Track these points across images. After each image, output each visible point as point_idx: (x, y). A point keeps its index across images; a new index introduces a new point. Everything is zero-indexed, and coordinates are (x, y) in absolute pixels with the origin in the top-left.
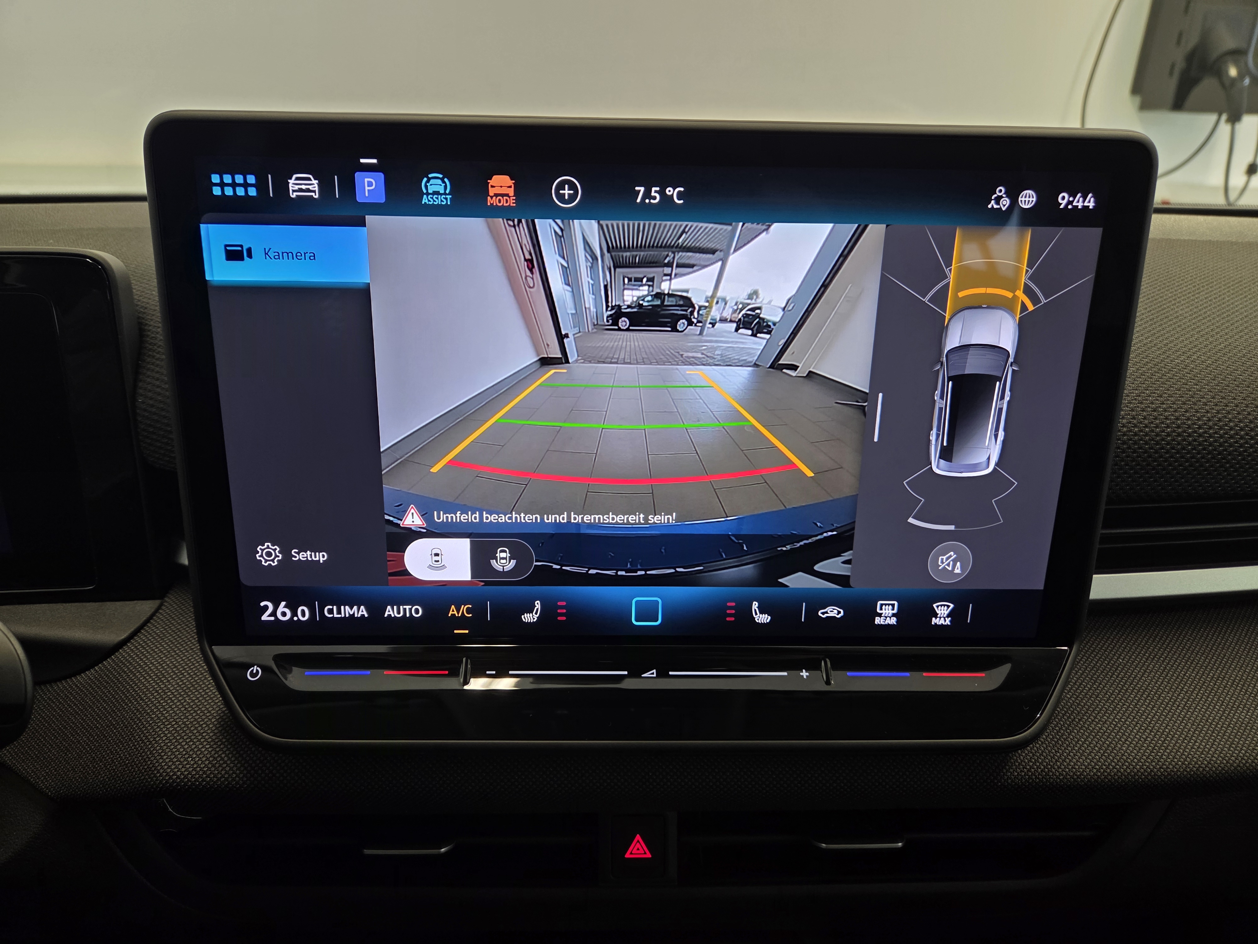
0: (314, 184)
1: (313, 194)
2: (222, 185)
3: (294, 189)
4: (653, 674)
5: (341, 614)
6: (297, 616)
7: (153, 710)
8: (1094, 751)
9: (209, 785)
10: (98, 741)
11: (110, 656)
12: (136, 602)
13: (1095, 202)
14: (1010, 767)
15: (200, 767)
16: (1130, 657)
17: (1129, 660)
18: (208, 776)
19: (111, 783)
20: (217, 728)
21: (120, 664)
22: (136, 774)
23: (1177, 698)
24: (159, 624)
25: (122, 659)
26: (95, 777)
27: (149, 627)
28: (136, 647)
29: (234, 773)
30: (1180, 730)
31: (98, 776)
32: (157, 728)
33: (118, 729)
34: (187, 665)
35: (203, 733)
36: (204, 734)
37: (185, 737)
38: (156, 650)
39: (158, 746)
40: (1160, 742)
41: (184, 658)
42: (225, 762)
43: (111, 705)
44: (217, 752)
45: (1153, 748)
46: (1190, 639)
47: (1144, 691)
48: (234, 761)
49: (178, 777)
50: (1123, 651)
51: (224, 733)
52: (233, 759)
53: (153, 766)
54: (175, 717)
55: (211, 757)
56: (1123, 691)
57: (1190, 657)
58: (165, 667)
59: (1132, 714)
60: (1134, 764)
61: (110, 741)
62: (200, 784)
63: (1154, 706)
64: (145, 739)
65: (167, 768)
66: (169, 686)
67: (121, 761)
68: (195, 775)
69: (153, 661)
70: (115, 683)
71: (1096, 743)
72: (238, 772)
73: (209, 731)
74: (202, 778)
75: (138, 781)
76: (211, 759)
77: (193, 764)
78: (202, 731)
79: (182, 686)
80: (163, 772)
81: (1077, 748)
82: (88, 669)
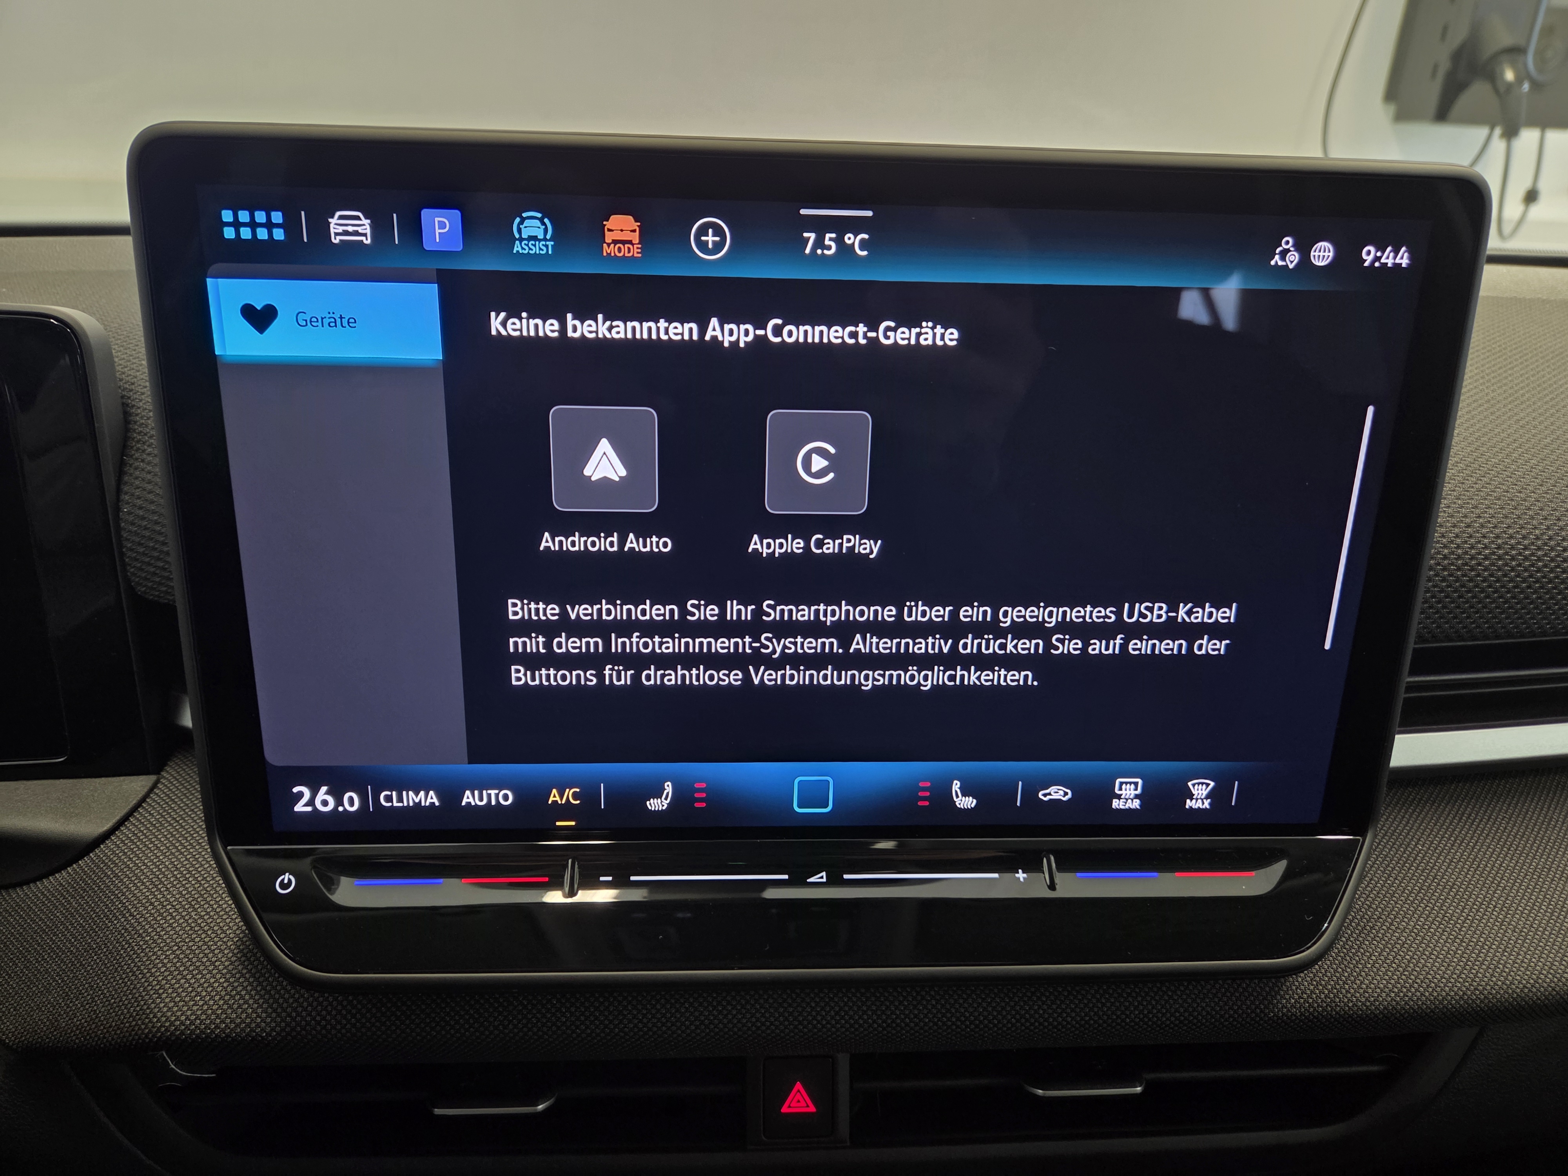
0: (364, 225)
1: (363, 238)
2: (236, 224)
3: (336, 231)
4: (822, 877)
5: (403, 802)
6: (343, 805)
7: (147, 929)
8: (1392, 969)
9: (224, 1033)
10: (72, 970)
11: (87, 854)
12: (122, 778)
13: (1410, 259)
14: (1286, 992)
15: (212, 1009)
16: (1432, 843)
17: (1430, 846)
18: (223, 1022)
19: (90, 1029)
20: (234, 955)
21: (102, 866)
22: (125, 1018)
23: (1493, 896)
24: (154, 808)
25: (104, 858)
26: (70, 1019)
27: (140, 813)
28: (123, 842)
29: (258, 1016)
30: (1498, 939)
31: (73, 1019)
32: (153, 955)
33: (99, 955)
34: (193, 866)
35: (216, 961)
36: (217, 964)
37: (191, 968)
38: (150, 846)
39: (154, 980)
40: (1473, 955)
41: (188, 857)
42: (246, 1002)
43: (90, 921)
44: (235, 988)
45: (1466, 964)
46: (1505, 817)
47: (1452, 887)
48: (259, 999)
49: (182, 1023)
50: (1423, 834)
51: (244, 961)
52: (257, 997)
53: (148, 1008)
54: (177, 940)
55: (226, 994)
56: (1425, 888)
57: (1506, 841)
58: (163, 870)
59: (1437, 919)
60: (1442, 985)
61: (89, 971)
62: (212, 1032)
63: (1464, 908)
64: (137, 970)
65: (167, 1011)
66: (168, 897)
67: (105, 1000)
68: (205, 1020)
69: (146, 861)
70: (96, 892)
71: (1394, 958)
72: (264, 1015)
73: (223, 959)
74: (214, 1024)
75: (128, 1028)
76: (227, 998)
77: (203, 1005)
78: (214, 959)
79: (186, 896)
80: (162, 1016)
81: (1370, 966)
82: (59, 871)
